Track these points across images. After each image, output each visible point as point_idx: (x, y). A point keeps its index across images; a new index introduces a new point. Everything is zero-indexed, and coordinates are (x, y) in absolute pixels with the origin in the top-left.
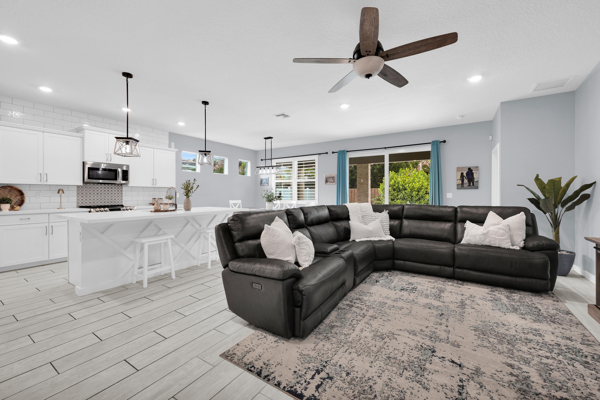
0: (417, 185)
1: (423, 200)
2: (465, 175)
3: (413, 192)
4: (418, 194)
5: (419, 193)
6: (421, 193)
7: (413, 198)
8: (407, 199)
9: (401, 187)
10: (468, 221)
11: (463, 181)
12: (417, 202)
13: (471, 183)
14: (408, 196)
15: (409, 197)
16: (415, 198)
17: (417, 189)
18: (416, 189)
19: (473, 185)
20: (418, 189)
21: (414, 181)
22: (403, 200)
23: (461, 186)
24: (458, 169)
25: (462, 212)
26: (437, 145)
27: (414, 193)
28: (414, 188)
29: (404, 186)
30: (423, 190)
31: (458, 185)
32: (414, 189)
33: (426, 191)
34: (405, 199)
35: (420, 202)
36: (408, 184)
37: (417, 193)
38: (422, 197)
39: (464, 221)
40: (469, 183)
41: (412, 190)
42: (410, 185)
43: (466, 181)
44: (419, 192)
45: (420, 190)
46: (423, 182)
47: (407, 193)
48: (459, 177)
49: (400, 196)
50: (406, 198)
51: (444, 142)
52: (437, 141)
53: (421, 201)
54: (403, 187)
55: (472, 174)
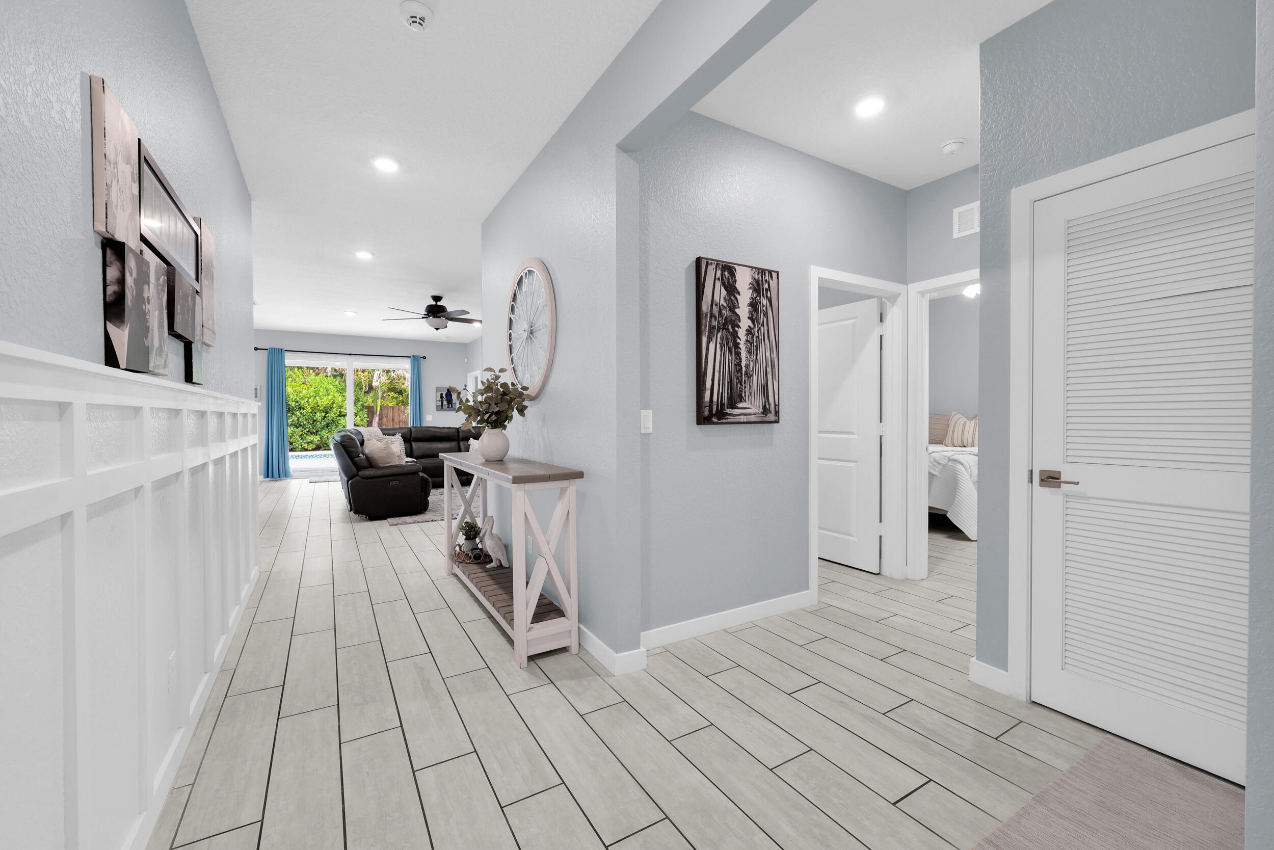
0: (323, 400)
1: (334, 427)
2: (444, 396)
3: (315, 413)
4: (326, 417)
5: (327, 415)
6: (331, 415)
7: (315, 423)
8: (304, 425)
9: (293, 404)
10: (471, 439)
11: (442, 403)
12: (324, 430)
13: (450, 405)
14: (306, 420)
15: (308, 423)
16: (320, 423)
17: (325, 407)
18: (322, 407)
19: (452, 407)
20: (326, 409)
21: (317, 394)
22: (297, 428)
23: (441, 408)
24: (438, 389)
25: (463, 431)
26: (418, 361)
27: (319, 416)
28: (318, 406)
29: (297, 402)
30: (334, 410)
31: (437, 406)
32: (318, 408)
33: (340, 412)
34: (301, 426)
35: (330, 430)
36: (307, 399)
37: (323, 414)
38: (333, 421)
39: (468, 440)
40: (448, 405)
41: (314, 410)
42: (310, 400)
43: (445, 402)
44: (327, 413)
45: (330, 410)
46: (334, 397)
47: (304, 414)
48: (439, 398)
49: (291, 420)
50: (302, 424)
51: (424, 358)
52: (418, 356)
53: (331, 428)
54: (297, 404)
55: (451, 395)
